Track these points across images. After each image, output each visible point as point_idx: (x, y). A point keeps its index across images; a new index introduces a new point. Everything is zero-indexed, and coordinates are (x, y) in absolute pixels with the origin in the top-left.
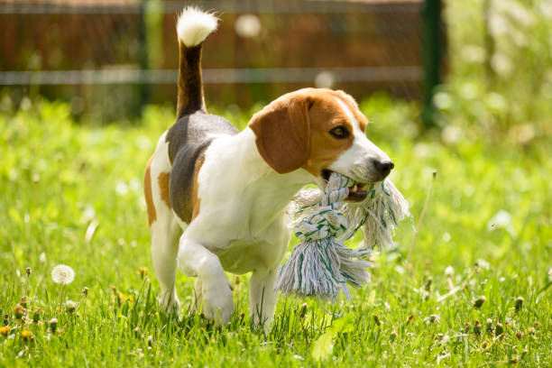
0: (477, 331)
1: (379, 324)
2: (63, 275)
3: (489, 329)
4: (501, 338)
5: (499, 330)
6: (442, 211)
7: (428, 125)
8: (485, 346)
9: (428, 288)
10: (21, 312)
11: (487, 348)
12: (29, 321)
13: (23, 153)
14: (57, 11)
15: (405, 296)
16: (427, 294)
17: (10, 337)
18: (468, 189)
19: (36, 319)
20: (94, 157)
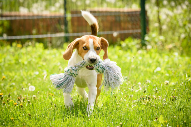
0: (143, 99)
1: (116, 98)
2: (32, 89)
3: (146, 98)
4: (149, 100)
5: (149, 98)
6: (142, 67)
7: (143, 45)
8: (145, 103)
9: (133, 88)
10: (20, 99)
12: (22, 101)
13: (29, 56)
14: (44, 18)
15: (127, 90)
16: (133, 90)
17: (17, 106)
18: (150, 61)
19: (24, 100)
20: (48, 57)
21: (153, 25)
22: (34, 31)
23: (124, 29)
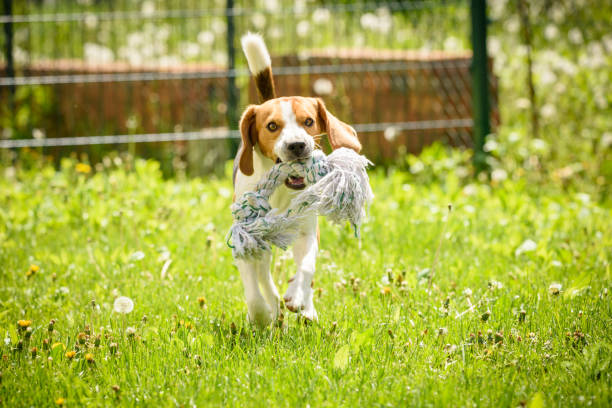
0: (481, 341)
1: (392, 337)
2: (124, 305)
3: (490, 338)
4: (500, 346)
5: (498, 339)
6: (475, 240)
8: (486, 353)
9: (446, 306)
10: (84, 338)
11: (488, 354)
12: (92, 346)
13: (113, 203)
15: (427, 314)
16: (446, 311)
18: (502, 220)
19: (97, 344)
20: (175, 205)
21: (514, 104)
22: (132, 123)
23: (419, 117)
